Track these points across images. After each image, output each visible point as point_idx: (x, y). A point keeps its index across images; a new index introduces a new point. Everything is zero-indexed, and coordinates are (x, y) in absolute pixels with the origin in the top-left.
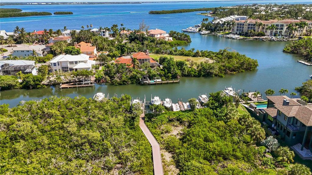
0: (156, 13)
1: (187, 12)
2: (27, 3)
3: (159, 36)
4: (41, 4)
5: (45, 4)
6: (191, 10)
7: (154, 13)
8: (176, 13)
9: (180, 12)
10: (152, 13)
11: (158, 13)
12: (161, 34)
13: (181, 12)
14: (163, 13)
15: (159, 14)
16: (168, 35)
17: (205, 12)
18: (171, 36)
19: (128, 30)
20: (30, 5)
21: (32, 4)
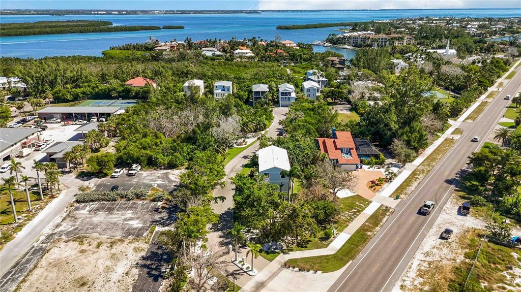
0: (285, 29)
1: (323, 27)
2: (91, 11)
3: (289, 45)
4: (112, 14)
5: (117, 13)
6: (330, 24)
7: (282, 29)
8: (309, 28)
9: (315, 27)
10: (280, 28)
11: (287, 28)
12: (290, 44)
13: (317, 28)
14: (294, 29)
15: (289, 29)
16: (295, 45)
17: (343, 27)
18: (298, 46)
19: (266, 41)
20: (96, 14)
21: (99, 13)
